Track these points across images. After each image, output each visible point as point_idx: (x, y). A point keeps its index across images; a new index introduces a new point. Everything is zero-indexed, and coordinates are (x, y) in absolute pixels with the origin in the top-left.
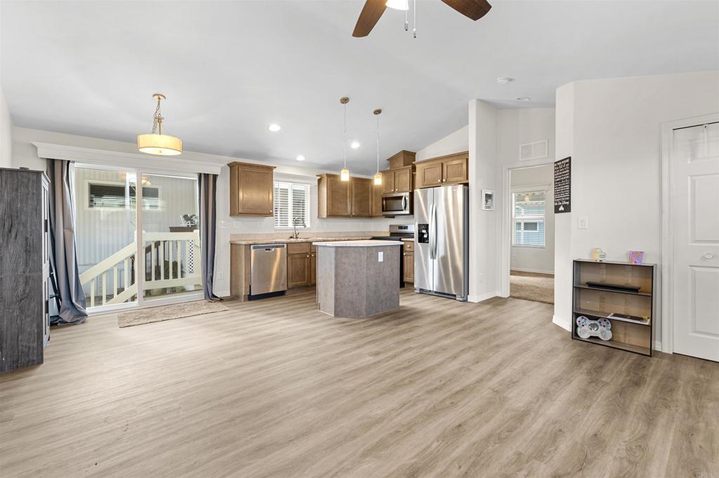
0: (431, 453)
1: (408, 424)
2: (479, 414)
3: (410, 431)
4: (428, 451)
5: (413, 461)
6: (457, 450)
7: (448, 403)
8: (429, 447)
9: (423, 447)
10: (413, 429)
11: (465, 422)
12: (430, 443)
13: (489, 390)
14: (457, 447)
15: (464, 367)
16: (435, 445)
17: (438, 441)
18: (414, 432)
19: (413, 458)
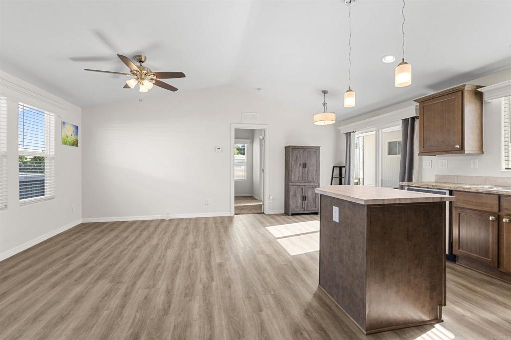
2: (125, 269)
7: (145, 265)
11: (130, 263)
13: (125, 281)
15: (153, 287)
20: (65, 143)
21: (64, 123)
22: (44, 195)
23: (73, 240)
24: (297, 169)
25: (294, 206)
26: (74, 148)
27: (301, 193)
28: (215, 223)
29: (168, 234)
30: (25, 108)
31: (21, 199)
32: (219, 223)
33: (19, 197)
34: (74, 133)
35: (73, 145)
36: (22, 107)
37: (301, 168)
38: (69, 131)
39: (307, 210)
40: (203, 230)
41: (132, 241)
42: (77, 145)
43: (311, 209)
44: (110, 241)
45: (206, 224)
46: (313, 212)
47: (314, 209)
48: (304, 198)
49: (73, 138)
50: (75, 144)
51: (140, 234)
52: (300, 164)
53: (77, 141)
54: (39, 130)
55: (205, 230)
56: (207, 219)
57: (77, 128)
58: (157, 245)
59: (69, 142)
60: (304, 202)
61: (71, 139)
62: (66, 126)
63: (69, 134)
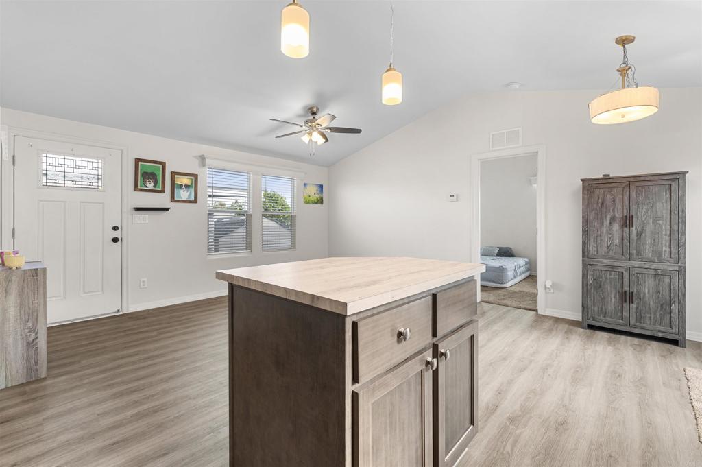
20: (307, 202)
21: (305, 185)
24: (604, 230)
25: (596, 309)
26: (319, 205)
27: (619, 286)
34: (319, 192)
35: (316, 203)
37: (616, 227)
38: (312, 191)
39: (636, 327)
42: (322, 203)
43: (652, 327)
46: (660, 335)
47: (662, 328)
48: (627, 297)
49: (317, 196)
50: (320, 201)
52: (613, 219)
53: (322, 199)
57: (321, 186)
59: (312, 201)
60: (626, 306)
62: (308, 187)
63: (311, 194)
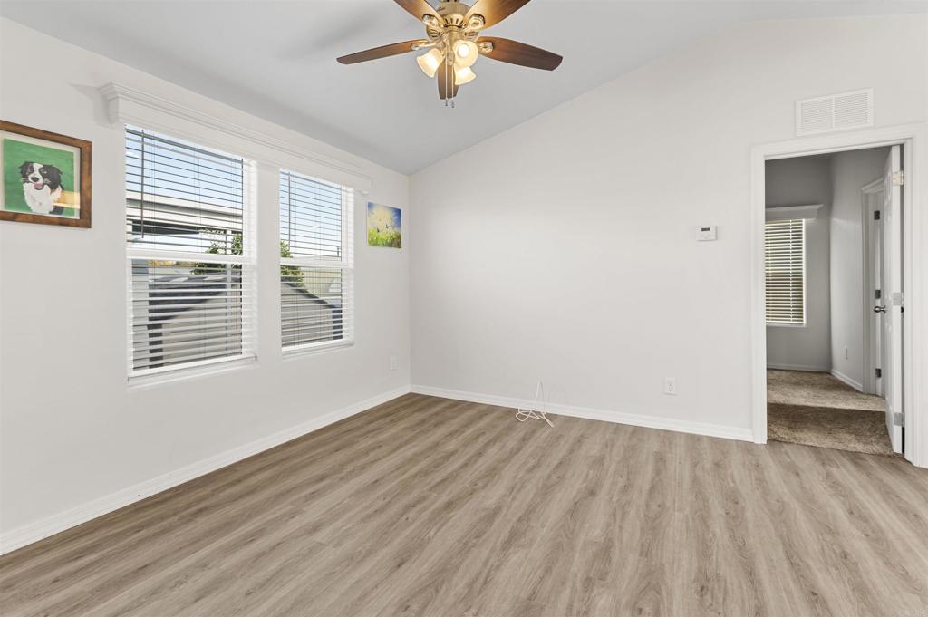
0: (435, 524)
1: (469, 550)
3: (464, 541)
4: (438, 525)
5: (452, 514)
6: (407, 533)
8: (439, 529)
9: (445, 528)
10: (461, 545)
12: (438, 534)
14: (407, 536)
16: (432, 533)
17: (429, 538)
18: (459, 541)
19: (452, 517)
20: (374, 243)
21: (370, 205)
22: (341, 337)
23: (359, 436)
26: (394, 250)
28: (695, 465)
29: (541, 474)
30: (292, 179)
31: (283, 345)
32: (708, 465)
33: (280, 343)
34: (393, 223)
35: (390, 245)
36: (287, 177)
38: (382, 219)
40: (647, 486)
41: (451, 474)
42: (399, 245)
44: (413, 460)
45: (660, 459)
49: (392, 232)
50: (396, 242)
51: (480, 454)
53: (399, 237)
54: (322, 220)
55: (652, 489)
56: (667, 437)
57: (398, 212)
58: (496, 512)
59: (382, 240)
61: (389, 233)
62: (375, 210)
63: (381, 226)
